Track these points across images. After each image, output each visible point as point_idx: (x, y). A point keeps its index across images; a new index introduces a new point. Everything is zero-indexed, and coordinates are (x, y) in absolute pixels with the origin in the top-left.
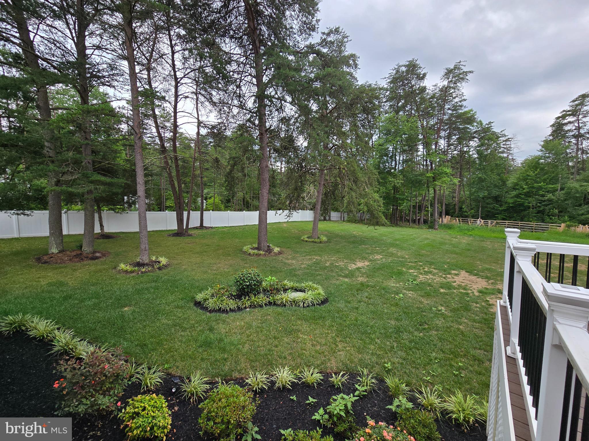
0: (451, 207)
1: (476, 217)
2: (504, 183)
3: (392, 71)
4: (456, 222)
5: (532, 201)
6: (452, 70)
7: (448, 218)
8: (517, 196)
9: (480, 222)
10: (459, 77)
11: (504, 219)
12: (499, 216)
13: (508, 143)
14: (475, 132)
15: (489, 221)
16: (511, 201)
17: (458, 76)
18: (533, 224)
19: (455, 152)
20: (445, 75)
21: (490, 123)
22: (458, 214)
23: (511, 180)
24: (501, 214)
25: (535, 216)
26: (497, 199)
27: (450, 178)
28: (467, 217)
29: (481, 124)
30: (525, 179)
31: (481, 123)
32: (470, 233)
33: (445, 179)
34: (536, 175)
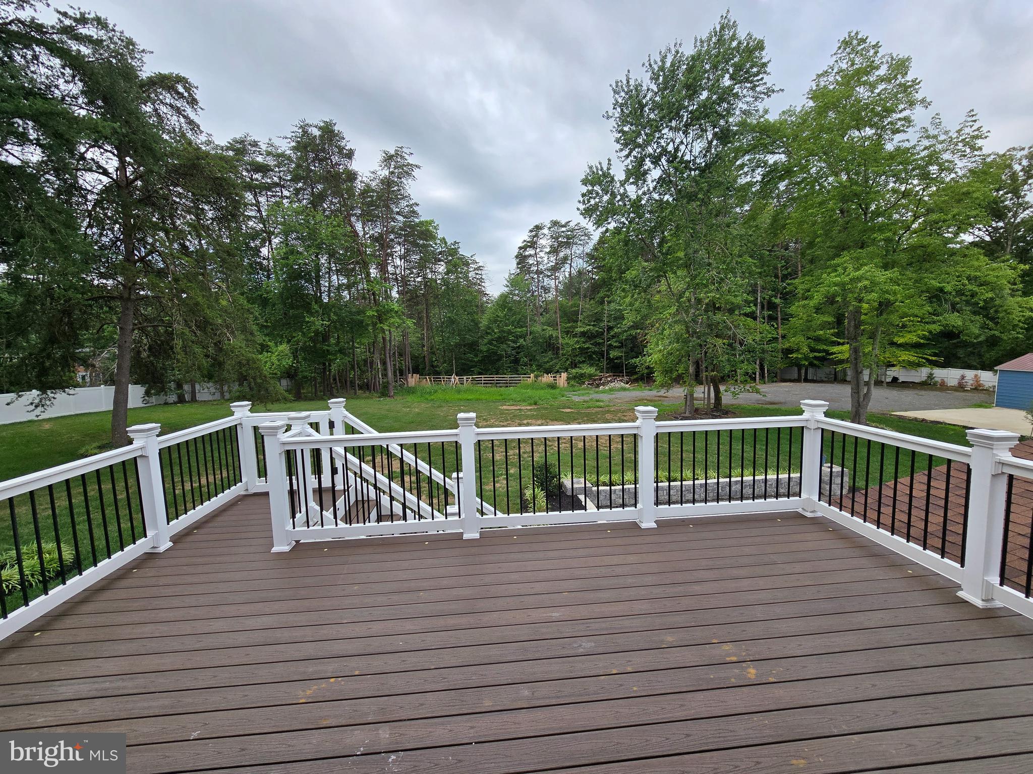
0: (420, 361)
1: (449, 373)
2: (476, 324)
3: (296, 129)
4: (427, 383)
5: (505, 349)
6: (393, 156)
7: (417, 376)
8: (490, 343)
9: (455, 379)
10: (403, 169)
11: (480, 374)
12: (476, 370)
13: (479, 272)
14: (440, 253)
15: (465, 377)
16: (484, 348)
17: (401, 167)
18: (508, 377)
19: (419, 279)
20: (386, 161)
21: (455, 242)
22: (429, 370)
23: (484, 322)
24: (476, 366)
25: (509, 367)
26: (473, 346)
27: (402, 319)
28: (439, 373)
29: (446, 243)
30: (495, 321)
31: (443, 240)
32: (432, 397)
33: (392, 320)
34: (505, 315)
